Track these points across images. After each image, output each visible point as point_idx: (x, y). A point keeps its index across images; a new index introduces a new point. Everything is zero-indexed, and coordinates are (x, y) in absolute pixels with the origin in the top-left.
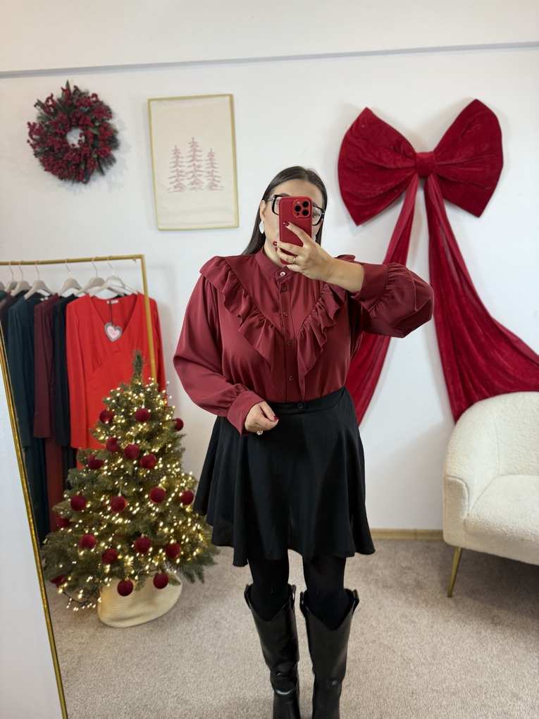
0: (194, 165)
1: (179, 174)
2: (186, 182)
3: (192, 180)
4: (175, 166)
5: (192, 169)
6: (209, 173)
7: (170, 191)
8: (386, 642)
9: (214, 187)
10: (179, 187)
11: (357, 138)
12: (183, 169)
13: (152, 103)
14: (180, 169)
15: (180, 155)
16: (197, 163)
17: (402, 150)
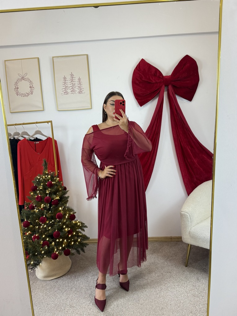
0: (72, 83)
1: (66, 87)
2: (69, 91)
3: (72, 90)
4: (64, 84)
5: (71, 85)
6: (79, 87)
7: (62, 94)
9: (81, 93)
10: (66, 93)
11: (139, 71)
12: (68, 85)
13: (54, 58)
14: (66, 85)
15: (66, 80)
17: (158, 75)
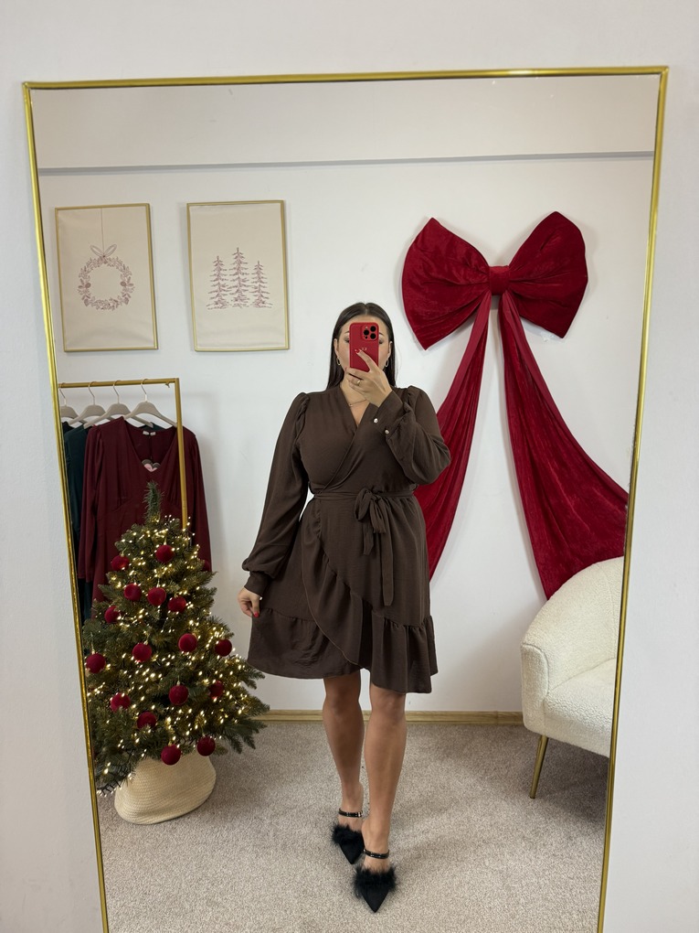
0: (239, 278)
1: (221, 288)
2: (229, 298)
3: (236, 296)
4: (217, 280)
5: (236, 283)
6: (256, 288)
7: (210, 307)
8: (458, 837)
9: (261, 304)
10: (221, 303)
12: (227, 283)
14: (222, 283)
15: (223, 268)
16: (242, 277)
17: (473, 263)
